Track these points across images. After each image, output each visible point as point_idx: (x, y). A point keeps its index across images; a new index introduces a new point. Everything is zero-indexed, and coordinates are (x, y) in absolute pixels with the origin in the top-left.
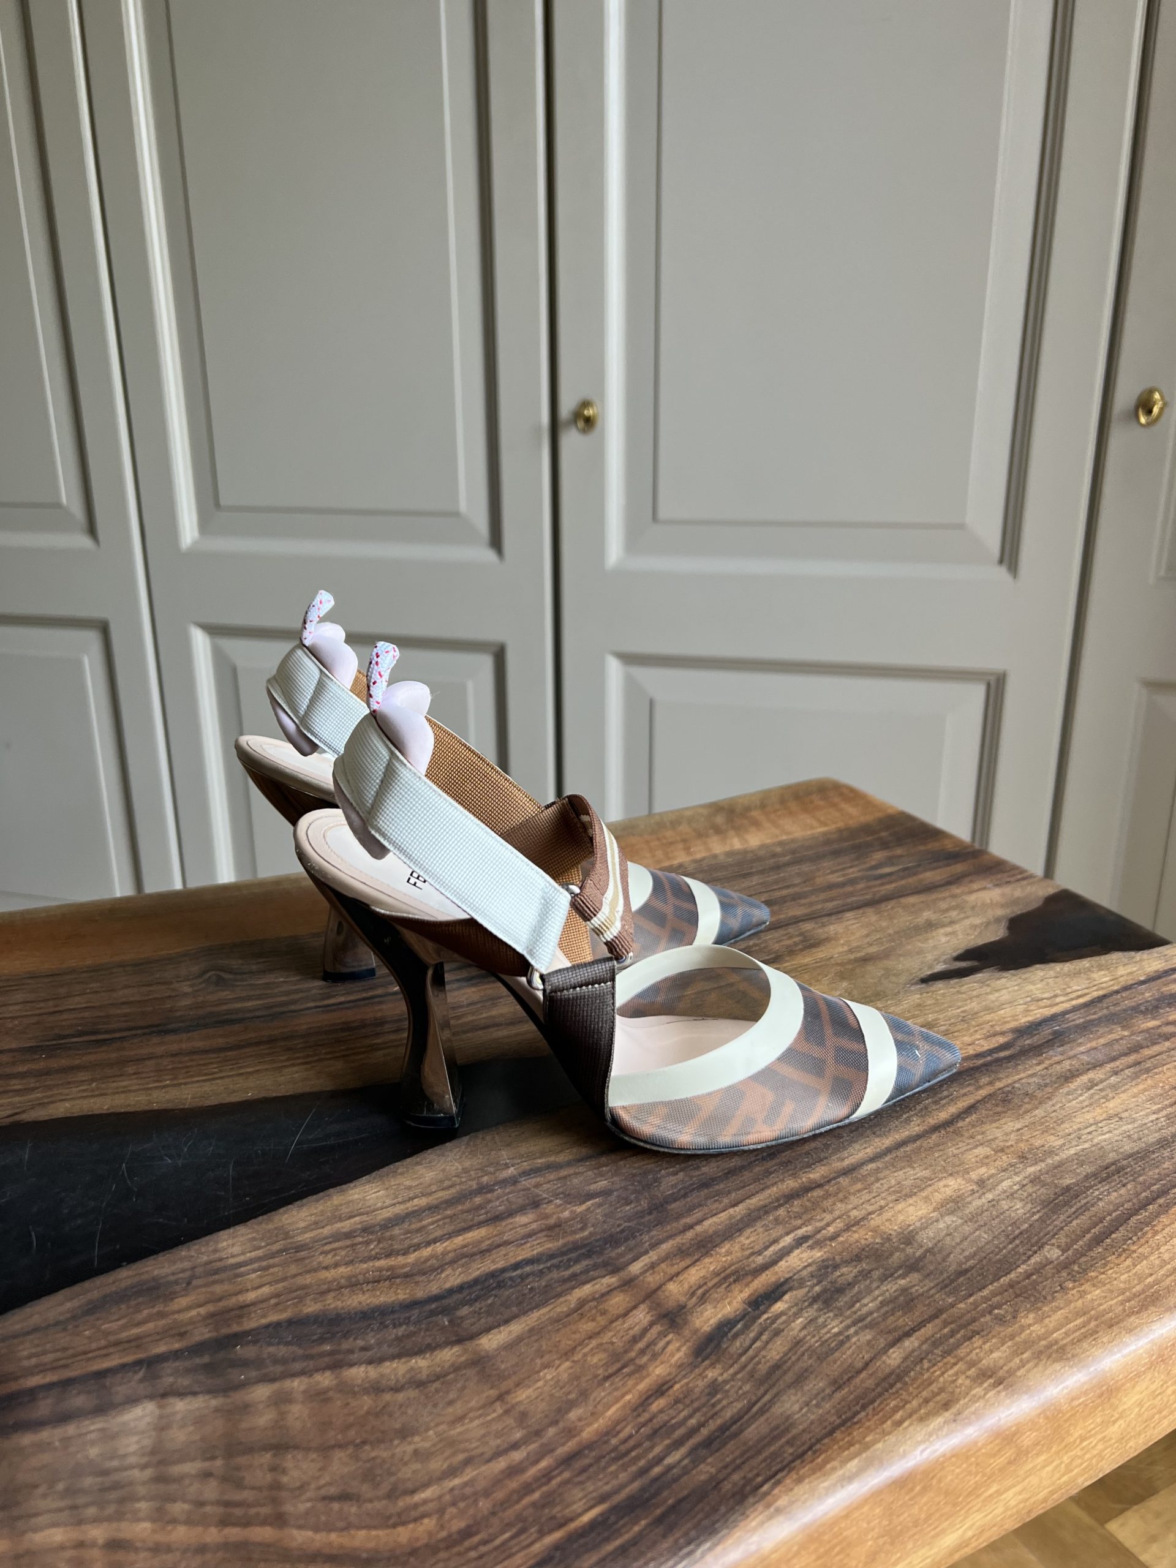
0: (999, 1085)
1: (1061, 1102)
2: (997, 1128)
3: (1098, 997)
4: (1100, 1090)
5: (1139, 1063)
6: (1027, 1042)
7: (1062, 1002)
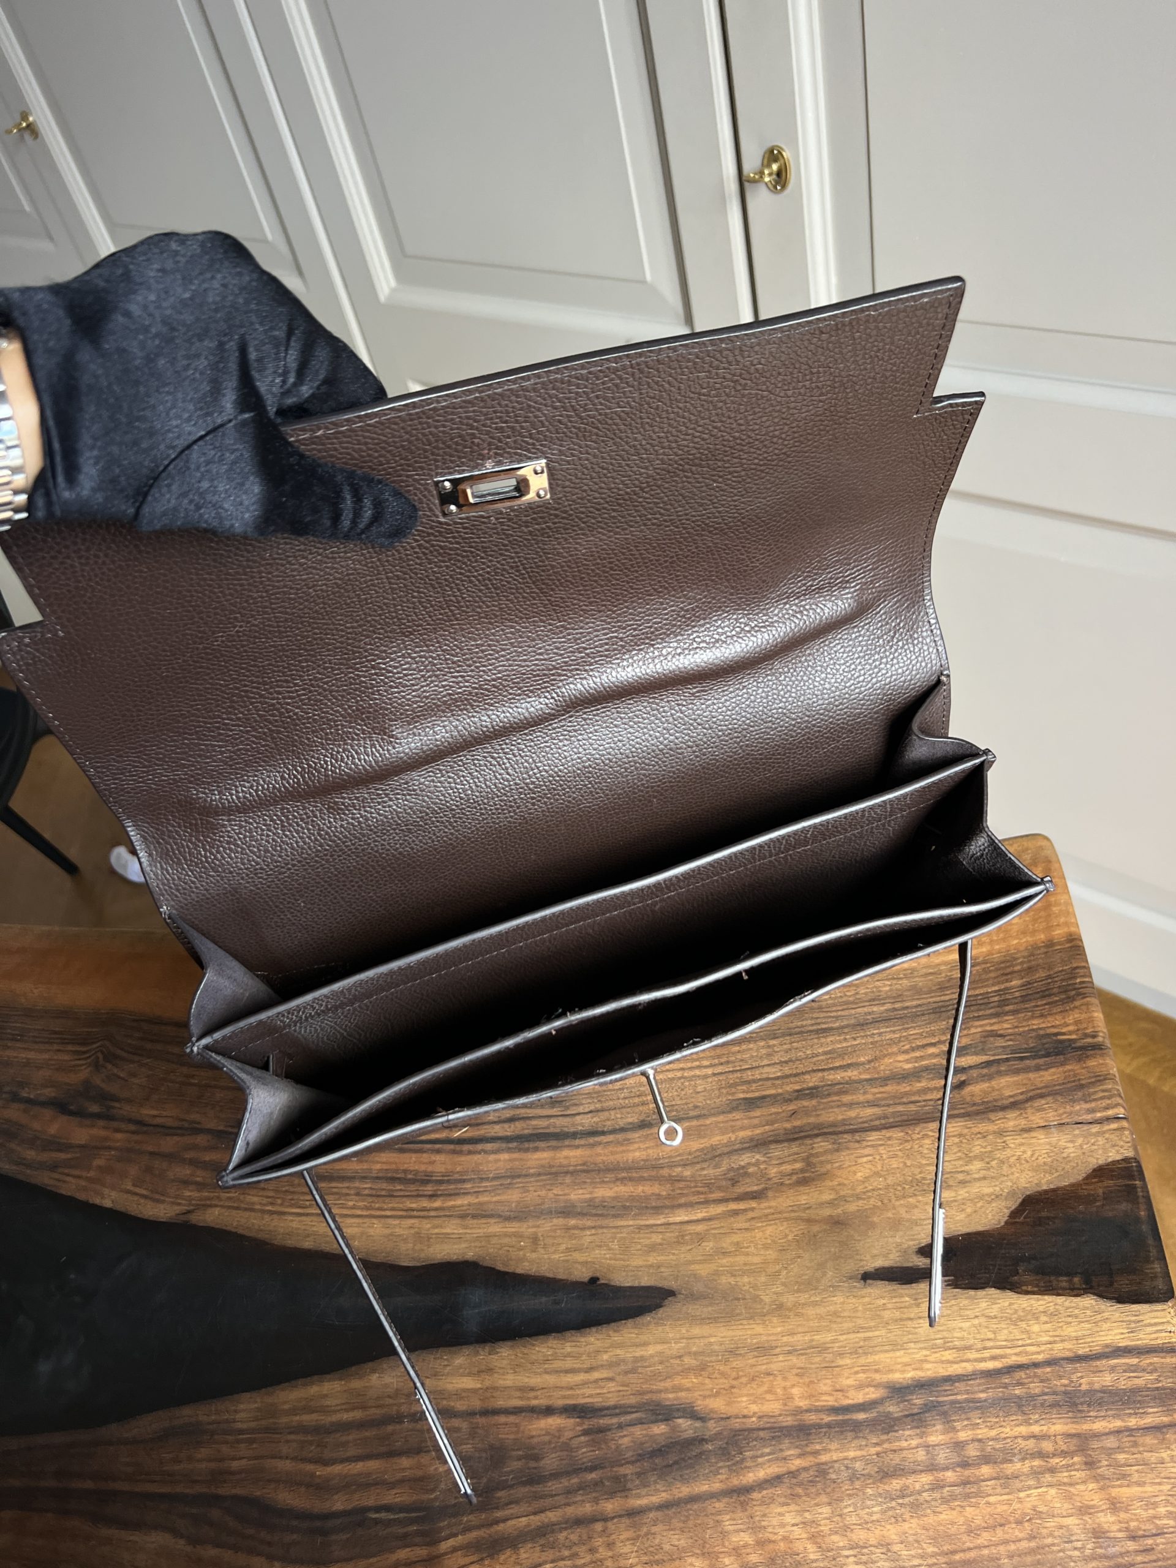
0: (824, 1458)
1: (855, 1505)
2: (780, 1514)
3: (1011, 1367)
4: (901, 1505)
5: (965, 1483)
6: (892, 1409)
7: (968, 1361)
